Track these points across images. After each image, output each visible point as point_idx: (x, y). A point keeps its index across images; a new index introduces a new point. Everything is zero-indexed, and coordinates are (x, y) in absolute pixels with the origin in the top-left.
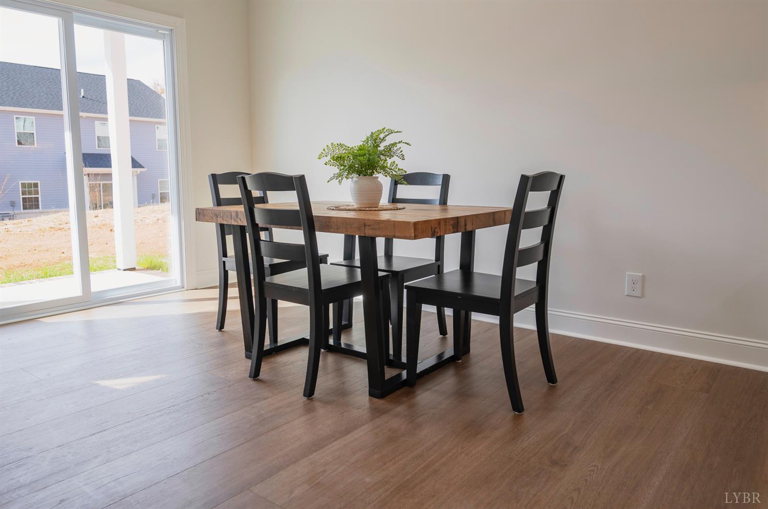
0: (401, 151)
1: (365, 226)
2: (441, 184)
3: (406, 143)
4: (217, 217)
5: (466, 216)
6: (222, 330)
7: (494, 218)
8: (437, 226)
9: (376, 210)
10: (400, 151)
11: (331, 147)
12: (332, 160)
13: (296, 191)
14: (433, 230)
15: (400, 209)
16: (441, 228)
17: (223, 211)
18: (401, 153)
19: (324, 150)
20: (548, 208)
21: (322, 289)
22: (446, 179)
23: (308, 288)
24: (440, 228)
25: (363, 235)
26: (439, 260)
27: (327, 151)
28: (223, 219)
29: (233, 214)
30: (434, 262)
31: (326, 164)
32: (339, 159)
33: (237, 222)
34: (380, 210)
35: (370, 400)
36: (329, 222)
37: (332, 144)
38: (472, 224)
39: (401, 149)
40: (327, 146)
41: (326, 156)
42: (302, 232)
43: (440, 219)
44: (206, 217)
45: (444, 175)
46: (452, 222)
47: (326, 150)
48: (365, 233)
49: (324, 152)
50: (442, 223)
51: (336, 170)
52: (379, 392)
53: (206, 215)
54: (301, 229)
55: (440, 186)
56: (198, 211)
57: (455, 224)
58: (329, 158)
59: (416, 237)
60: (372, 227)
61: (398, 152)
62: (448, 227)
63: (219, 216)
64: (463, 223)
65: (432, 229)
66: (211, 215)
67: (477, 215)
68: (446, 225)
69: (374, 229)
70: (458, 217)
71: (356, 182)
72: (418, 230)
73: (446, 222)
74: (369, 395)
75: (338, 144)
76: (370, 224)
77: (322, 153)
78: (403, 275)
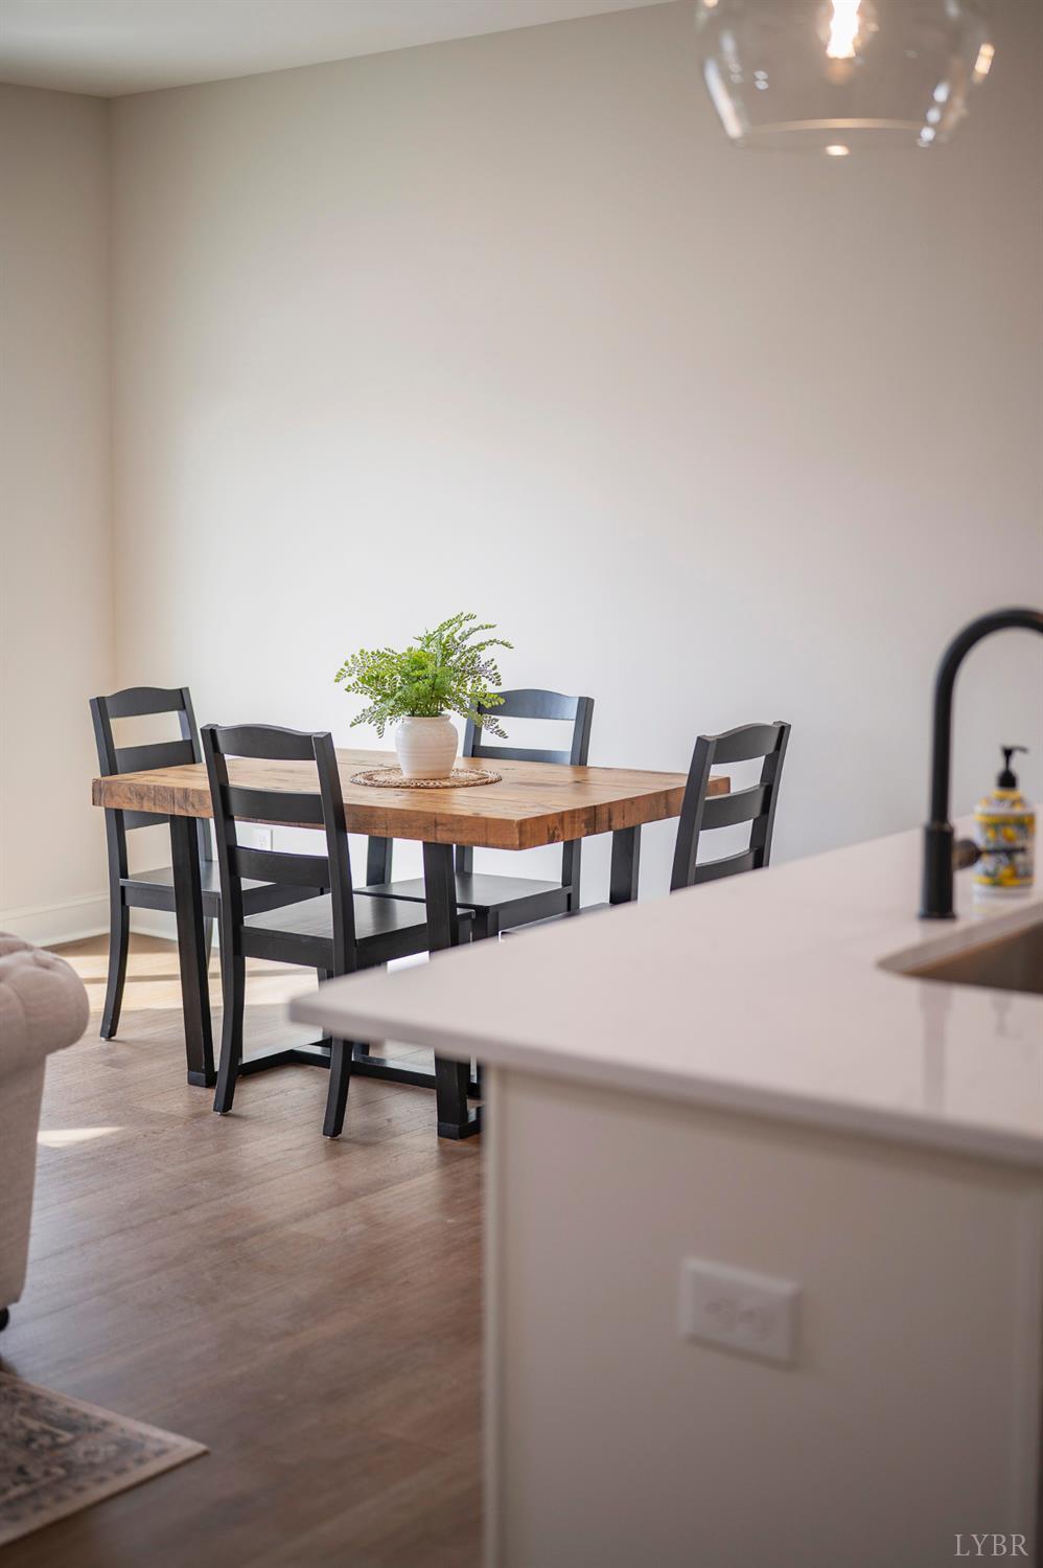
0: (495, 668)
1: (436, 824)
2: (574, 717)
3: (502, 643)
4: (142, 798)
5: (610, 803)
6: (113, 1038)
7: (667, 803)
8: (557, 825)
9: (446, 787)
10: (492, 667)
11: (359, 658)
12: (360, 683)
13: (315, 762)
14: (551, 832)
15: (491, 782)
16: (566, 827)
17: (155, 786)
18: (493, 672)
19: (346, 664)
20: (761, 785)
21: (357, 938)
22: (586, 706)
23: (332, 937)
24: (563, 828)
25: (433, 841)
26: (570, 885)
27: (352, 666)
28: (155, 804)
29: (178, 796)
30: (560, 887)
31: (348, 690)
32: (372, 681)
33: (187, 811)
34: (454, 787)
35: (440, 1142)
36: (372, 816)
37: (362, 651)
38: (624, 817)
39: (494, 664)
40: (353, 656)
41: (350, 675)
42: (323, 833)
43: (563, 813)
44: (116, 798)
45: (581, 699)
46: (584, 817)
47: (350, 661)
48: (436, 838)
49: (346, 668)
50: (567, 820)
51: (366, 701)
52: (457, 1126)
53: (117, 795)
54: (323, 829)
55: (574, 722)
56: (97, 786)
57: (593, 819)
58: (355, 677)
59: (521, 846)
60: (449, 826)
61: (488, 669)
62: (577, 825)
63: (146, 799)
64: (605, 816)
65: (549, 830)
66: (129, 795)
67: (632, 801)
68: (573, 823)
69: (452, 831)
70: (595, 807)
71: (407, 729)
72: (526, 834)
73: (574, 817)
74: (439, 1135)
75: (373, 653)
76: (444, 821)
77: (342, 670)
78: (497, 914)
